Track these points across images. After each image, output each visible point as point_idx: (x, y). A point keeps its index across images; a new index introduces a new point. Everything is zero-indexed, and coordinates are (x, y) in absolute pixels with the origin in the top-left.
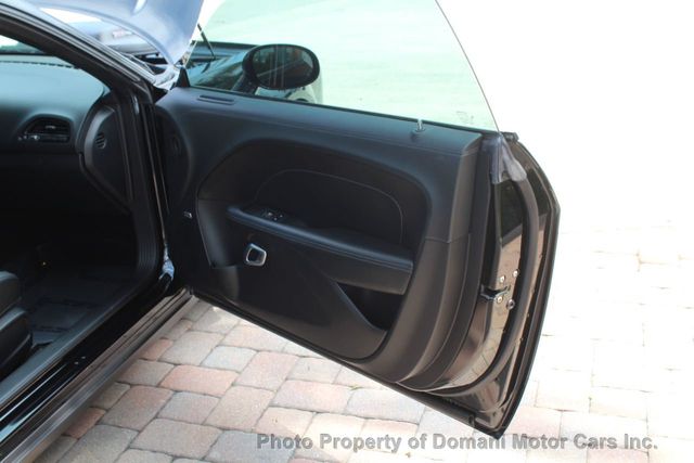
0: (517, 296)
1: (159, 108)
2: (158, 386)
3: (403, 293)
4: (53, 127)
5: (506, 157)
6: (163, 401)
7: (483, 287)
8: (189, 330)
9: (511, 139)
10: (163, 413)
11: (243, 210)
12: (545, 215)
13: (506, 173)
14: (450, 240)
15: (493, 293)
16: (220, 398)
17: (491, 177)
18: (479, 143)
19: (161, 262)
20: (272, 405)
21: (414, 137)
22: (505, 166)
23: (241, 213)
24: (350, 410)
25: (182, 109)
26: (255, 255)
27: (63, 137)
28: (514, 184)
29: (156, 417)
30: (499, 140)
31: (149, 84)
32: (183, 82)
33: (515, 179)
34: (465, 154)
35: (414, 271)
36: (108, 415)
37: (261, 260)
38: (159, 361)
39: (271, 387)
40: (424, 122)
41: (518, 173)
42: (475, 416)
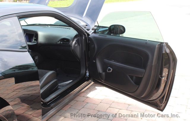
0: (167, 78)
1: (90, 37)
2: (83, 101)
3: (142, 77)
4: (65, 41)
5: (166, 48)
6: (84, 105)
7: (160, 76)
8: (90, 91)
9: (167, 44)
10: (85, 107)
11: (108, 60)
12: (174, 62)
13: (165, 51)
14: (153, 65)
15: (162, 77)
16: (98, 105)
17: (162, 52)
18: (160, 45)
19: (86, 73)
20: (110, 107)
21: (146, 43)
22: (165, 50)
23: (107, 60)
24: (128, 109)
25: (95, 38)
26: (109, 70)
27: (67, 43)
28: (167, 53)
29: (83, 108)
30: (164, 44)
31: (87, 33)
32: (95, 32)
33: (167, 52)
34: (157, 46)
35: (145, 72)
36: (72, 106)
37: (111, 71)
38: (83, 97)
39: (109, 103)
40: (148, 40)
41: (168, 51)
42: (157, 106)
